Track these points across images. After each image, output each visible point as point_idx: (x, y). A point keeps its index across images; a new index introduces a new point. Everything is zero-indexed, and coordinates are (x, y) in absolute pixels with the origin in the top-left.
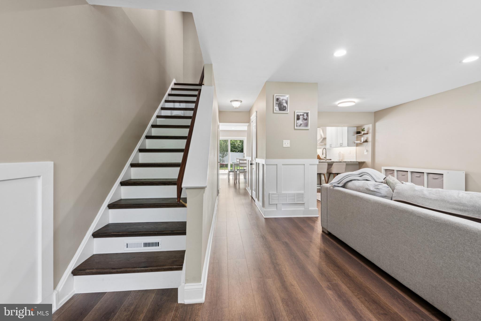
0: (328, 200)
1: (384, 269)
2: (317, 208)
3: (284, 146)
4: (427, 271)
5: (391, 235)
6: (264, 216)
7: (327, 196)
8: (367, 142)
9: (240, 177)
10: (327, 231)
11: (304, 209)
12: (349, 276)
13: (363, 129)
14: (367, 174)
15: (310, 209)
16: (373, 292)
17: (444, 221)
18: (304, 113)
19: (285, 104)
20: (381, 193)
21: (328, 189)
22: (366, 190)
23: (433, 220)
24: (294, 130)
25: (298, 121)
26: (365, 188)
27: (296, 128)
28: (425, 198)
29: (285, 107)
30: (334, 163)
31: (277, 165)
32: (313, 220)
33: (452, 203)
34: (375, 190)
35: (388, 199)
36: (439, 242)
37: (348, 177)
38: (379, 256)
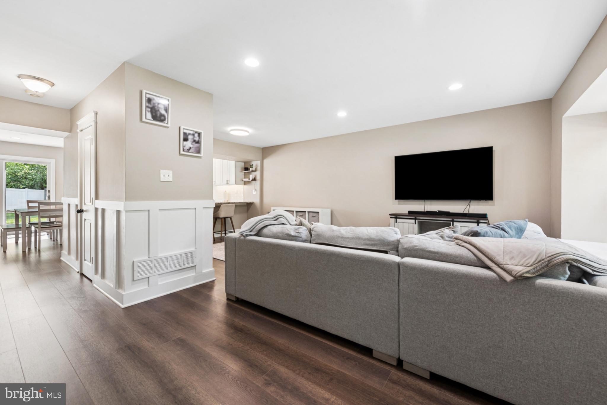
0: (237, 255)
1: (310, 324)
2: (213, 268)
3: (161, 180)
4: (353, 311)
5: (318, 283)
6: (123, 304)
7: (236, 249)
8: (256, 180)
9: (41, 237)
10: (236, 297)
11: (194, 274)
12: (281, 350)
13: (251, 165)
14: (282, 217)
15: (203, 271)
16: (311, 357)
17: (367, 258)
18: (194, 132)
19: (163, 112)
20: (302, 238)
21: (237, 241)
22: (286, 236)
23: (357, 259)
24: (179, 156)
25: (185, 143)
26: (285, 234)
27: (182, 152)
28: (343, 238)
29: (164, 116)
30: (222, 205)
31: (149, 210)
32: (209, 286)
33: (365, 240)
34: (296, 235)
35: (308, 243)
36: (363, 279)
37: (262, 222)
38: (306, 310)
